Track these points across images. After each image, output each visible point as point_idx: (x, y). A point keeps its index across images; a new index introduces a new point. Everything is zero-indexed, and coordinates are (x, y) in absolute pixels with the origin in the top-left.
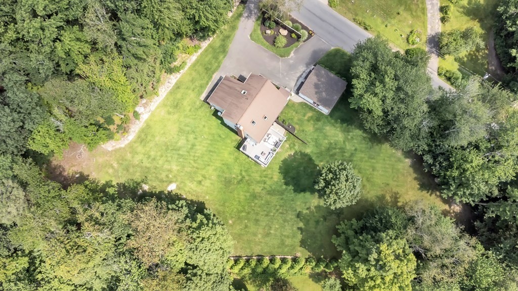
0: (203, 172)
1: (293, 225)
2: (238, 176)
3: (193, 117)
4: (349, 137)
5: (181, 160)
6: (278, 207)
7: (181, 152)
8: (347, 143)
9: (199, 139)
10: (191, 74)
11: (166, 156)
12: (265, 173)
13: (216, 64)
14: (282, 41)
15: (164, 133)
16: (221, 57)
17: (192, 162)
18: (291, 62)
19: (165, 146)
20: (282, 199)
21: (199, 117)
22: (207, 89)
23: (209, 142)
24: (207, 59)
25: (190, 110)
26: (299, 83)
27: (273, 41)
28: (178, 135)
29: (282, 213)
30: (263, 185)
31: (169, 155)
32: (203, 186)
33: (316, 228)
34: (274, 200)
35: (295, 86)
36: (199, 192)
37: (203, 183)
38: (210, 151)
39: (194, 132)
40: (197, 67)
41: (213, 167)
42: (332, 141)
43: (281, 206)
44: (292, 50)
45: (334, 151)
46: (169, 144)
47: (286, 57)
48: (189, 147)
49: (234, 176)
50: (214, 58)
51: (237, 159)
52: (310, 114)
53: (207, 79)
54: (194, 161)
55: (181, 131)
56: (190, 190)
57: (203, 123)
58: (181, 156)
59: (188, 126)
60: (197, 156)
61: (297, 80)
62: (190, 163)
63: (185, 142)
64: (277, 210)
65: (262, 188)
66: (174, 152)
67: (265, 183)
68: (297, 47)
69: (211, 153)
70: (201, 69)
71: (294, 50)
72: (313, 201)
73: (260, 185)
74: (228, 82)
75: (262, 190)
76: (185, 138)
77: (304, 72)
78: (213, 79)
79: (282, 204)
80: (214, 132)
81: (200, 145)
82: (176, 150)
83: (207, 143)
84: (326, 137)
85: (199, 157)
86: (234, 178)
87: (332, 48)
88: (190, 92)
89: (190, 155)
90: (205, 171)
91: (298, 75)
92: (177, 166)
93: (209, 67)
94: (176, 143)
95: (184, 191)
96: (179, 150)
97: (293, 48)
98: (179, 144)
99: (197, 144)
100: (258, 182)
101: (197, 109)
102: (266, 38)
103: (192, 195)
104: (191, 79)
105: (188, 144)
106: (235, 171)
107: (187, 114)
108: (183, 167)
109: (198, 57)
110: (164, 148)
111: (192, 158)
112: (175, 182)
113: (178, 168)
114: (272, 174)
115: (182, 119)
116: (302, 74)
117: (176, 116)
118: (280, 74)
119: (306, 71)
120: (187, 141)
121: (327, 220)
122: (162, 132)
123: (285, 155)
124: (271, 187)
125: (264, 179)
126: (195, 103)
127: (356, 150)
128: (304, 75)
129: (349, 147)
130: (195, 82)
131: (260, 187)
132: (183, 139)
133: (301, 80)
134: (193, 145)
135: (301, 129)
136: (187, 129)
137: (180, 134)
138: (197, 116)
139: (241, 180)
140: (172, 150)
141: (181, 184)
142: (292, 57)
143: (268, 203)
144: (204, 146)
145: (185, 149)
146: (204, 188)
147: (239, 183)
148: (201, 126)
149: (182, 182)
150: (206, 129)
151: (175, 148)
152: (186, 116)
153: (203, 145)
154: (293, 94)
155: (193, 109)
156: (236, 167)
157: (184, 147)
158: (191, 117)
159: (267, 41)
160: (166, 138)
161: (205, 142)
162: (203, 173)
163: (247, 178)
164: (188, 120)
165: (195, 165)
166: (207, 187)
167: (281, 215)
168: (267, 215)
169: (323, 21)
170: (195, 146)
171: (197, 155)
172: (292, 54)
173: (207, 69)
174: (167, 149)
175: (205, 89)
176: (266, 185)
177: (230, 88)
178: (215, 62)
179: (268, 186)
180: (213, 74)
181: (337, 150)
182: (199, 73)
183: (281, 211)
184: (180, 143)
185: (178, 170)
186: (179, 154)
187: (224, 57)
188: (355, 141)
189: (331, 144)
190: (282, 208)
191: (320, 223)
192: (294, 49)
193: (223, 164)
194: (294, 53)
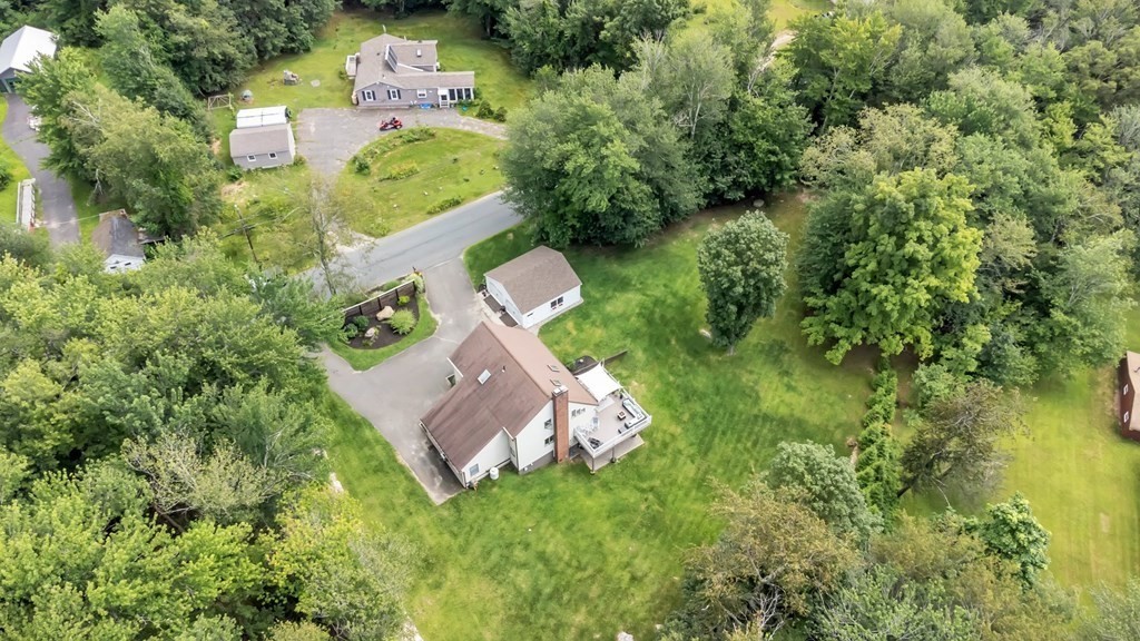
0: (613, 562)
1: (785, 431)
2: (646, 500)
3: (473, 533)
4: (639, 286)
5: (566, 597)
6: (740, 446)
7: (547, 590)
8: (649, 293)
9: (532, 538)
10: (370, 507)
11: (543, 627)
12: (658, 445)
13: (378, 448)
14: (404, 318)
15: (481, 614)
16: (368, 433)
17: (579, 575)
18: (451, 322)
19: (514, 623)
20: (724, 433)
21: (480, 521)
22: (423, 485)
23: (547, 522)
24: (355, 463)
25: (455, 536)
27: (392, 333)
28: (500, 583)
29: (755, 444)
30: (683, 458)
31: (542, 621)
32: (646, 575)
33: (801, 394)
34: (722, 447)
36: (659, 591)
37: (639, 574)
38: (569, 528)
39: (511, 544)
40: (360, 490)
41: (608, 538)
42: (637, 311)
43: (739, 441)
44: (429, 313)
45: (657, 316)
46: (513, 612)
47: (438, 327)
48: (540, 566)
49: (643, 507)
50: (361, 448)
51: (605, 486)
52: (570, 325)
53: (402, 477)
54: (580, 568)
55: (495, 573)
56: (647, 606)
57: (498, 517)
58: (556, 594)
59: (489, 553)
60: (571, 560)
62: (580, 580)
63: (524, 573)
64: (747, 449)
65: (689, 462)
66: (539, 606)
67: (680, 452)
68: (426, 305)
69: (575, 529)
70: (370, 482)
71: (431, 311)
72: (744, 380)
73: (681, 462)
74: (440, 414)
75: (693, 462)
76: (514, 570)
78: (408, 465)
79: (736, 436)
80: (528, 503)
81: (547, 542)
82: (536, 600)
83: (548, 527)
84: (624, 317)
85: (572, 556)
86: (648, 507)
87: (462, 257)
88: (409, 522)
89: (563, 573)
90: (610, 558)
92: (576, 611)
93: (374, 463)
94: (519, 592)
95: (645, 620)
96: (539, 593)
97: (424, 312)
98: (525, 587)
99: (540, 547)
100: (674, 463)
101: (459, 520)
102: (378, 344)
103: (661, 609)
104: (380, 510)
105: (534, 567)
106: (632, 500)
107: (460, 546)
108: (585, 598)
109: (338, 479)
110: (519, 626)
111: (570, 571)
112: (616, 631)
113: (583, 609)
114: (665, 432)
115: (466, 561)
117: (453, 573)
120: (524, 565)
121: (790, 371)
122: (476, 618)
124: (692, 444)
125: (670, 450)
126: (442, 520)
127: (665, 286)
129: (658, 292)
130: (393, 504)
131: (685, 463)
132: (517, 575)
134: (542, 557)
135: (592, 347)
136: (494, 557)
137: (500, 577)
138: (476, 526)
139: (658, 496)
140: (531, 610)
141: (625, 622)
142: (441, 319)
143: (726, 462)
144: (552, 536)
145: (543, 579)
146: (652, 575)
147: (663, 503)
148: (504, 524)
149: (621, 617)
150: (516, 517)
151: (530, 599)
152: (463, 551)
153: (548, 536)
155: (455, 529)
156: (625, 494)
157: (536, 579)
158: (471, 538)
159: (385, 345)
160: (497, 613)
161: (542, 531)
162: (614, 564)
163: (657, 483)
164: (476, 548)
165: (590, 571)
166: (651, 568)
167: (759, 446)
169: (404, 252)
170: (544, 552)
171: (566, 558)
172: (437, 317)
173: (379, 469)
174: (525, 620)
175: (422, 488)
176: (685, 452)
177: (456, 410)
178: (372, 448)
179: (690, 448)
180: (396, 461)
181: (657, 310)
182: (375, 489)
183: (749, 444)
184: (523, 586)
185: (590, 613)
186: (550, 597)
187: (371, 427)
188: (649, 281)
189: (639, 314)
190: (743, 440)
191: (793, 383)
192: (429, 310)
193: (609, 517)
194: (436, 313)
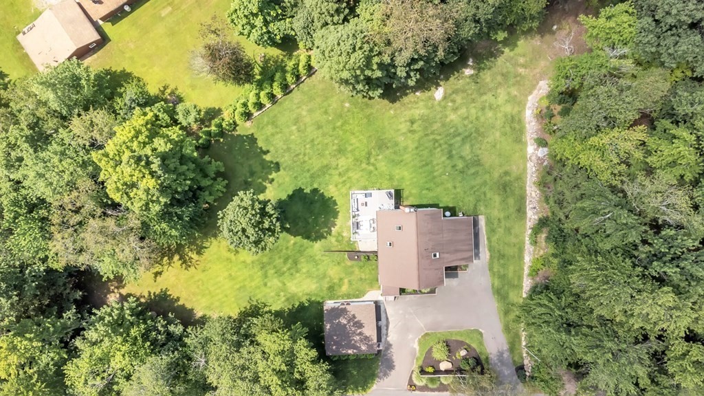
0: (417, 136)
1: (277, 152)
2: (376, 160)
3: (475, 189)
4: (282, 294)
5: (452, 130)
6: (306, 158)
7: (458, 139)
8: (280, 285)
9: (449, 169)
10: (517, 236)
11: (472, 123)
12: (348, 185)
13: (495, 270)
14: (439, 353)
15: (494, 146)
16: (497, 283)
17: (438, 137)
18: (410, 336)
19: (483, 133)
20: (308, 171)
21: (468, 193)
22: (485, 232)
23: (435, 174)
24: (511, 268)
25: (485, 194)
26: (383, 316)
27: (450, 347)
28: (478, 156)
29: (297, 155)
30: (341, 170)
31: (470, 126)
32: (406, 121)
33: (250, 166)
34: (316, 164)
35: (385, 310)
36: (405, 111)
37: (408, 124)
38: (427, 164)
39: (461, 172)
40: (516, 250)
41: (410, 150)
42: (298, 275)
43: (304, 162)
44: (419, 351)
45: (288, 265)
46: (480, 138)
47: (420, 337)
48: (454, 152)
49: (380, 157)
50: (504, 275)
51: (391, 178)
52: (345, 288)
53: (492, 244)
54: (436, 141)
55: (477, 162)
56: (417, 106)
57: (458, 190)
58: (457, 134)
59: (474, 174)
60: (438, 147)
61: (387, 319)
62: (440, 135)
63: (463, 154)
64: (305, 155)
65: (339, 166)
66: (467, 134)
67: (340, 174)
68: (417, 359)
69: (424, 163)
70: (510, 251)
71: (417, 352)
72: (273, 194)
73: (344, 168)
74: (463, 257)
75: (337, 165)
76: (468, 158)
77: (387, 334)
78: (486, 249)
79: (304, 165)
80: (439, 190)
81: (443, 162)
82: (466, 137)
83: (437, 171)
84: (309, 275)
85: (435, 148)
86: (378, 155)
87: (374, 387)
88: (502, 215)
89: (446, 143)
90: (417, 138)
91: (391, 326)
92: (451, 121)
93: (502, 261)
94: (472, 146)
95: (423, 100)
96: (463, 139)
97: (421, 354)
98: (467, 147)
99: (448, 162)
100: (347, 170)
101: (478, 201)
102: (461, 344)
103: (411, 101)
104: (513, 231)
105: (457, 154)
106: (383, 163)
107: (485, 186)
108: (443, 125)
109: (524, 263)
110: (482, 130)
111: (442, 142)
112: (440, 102)
113: (448, 120)
114: (339, 190)
115: (487, 176)
116: (387, 329)
117: (496, 175)
118: (412, 311)
119: (385, 337)
120: (461, 157)
121: (243, 183)
122: (498, 146)
123: (339, 222)
124: (330, 175)
125: (344, 179)
126: (486, 206)
127: (265, 285)
128: (384, 331)
129: (275, 282)
130: (505, 230)
131: (342, 166)
132: (468, 155)
133: (383, 322)
134: (450, 157)
135: (343, 264)
136: (472, 170)
137: (476, 158)
138: (472, 192)
139: (368, 159)
140: (471, 135)
141: (432, 104)
142: (414, 342)
143: (321, 155)
144: (438, 164)
145: (457, 145)
146: (403, 119)
147: (369, 154)
148: (458, 185)
149: (432, 108)
150: (450, 185)
151: (469, 139)
152: (485, 183)
153: (440, 166)
154: (381, 298)
155: (483, 196)
156: (384, 169)
157: (460, 147)
158: (478, 187)
159: (457, 341)
160: (487, 142)
161: (441, 171)
162: (417, 135)
163: (364, 165)
164: (479, 181)
165: (431, 137)
166: (401, 123)
167: (297, 153)
168: (312, 141)
170: (448, 158)
171: (439, 149)
172: (416, 346)
173: (502, 256)
174: (477, 131)
175: (486, 231)
176: (337, 172)
177: (457, 251)
178: (499, 272)
179: (333, 173)
180: (491, 256)
181: (285, 269)
182: (508, 245)
183: (301, 157)
184: (468, 148)
185: (446, 117)
186: (459, 134)
187: (493, 285)
188: (273, 294)
189: (297, 272)
190: (302, 160)
191: (248, 175)
192: (418, 354)
193: (401, 161)
194: (415, 349)
